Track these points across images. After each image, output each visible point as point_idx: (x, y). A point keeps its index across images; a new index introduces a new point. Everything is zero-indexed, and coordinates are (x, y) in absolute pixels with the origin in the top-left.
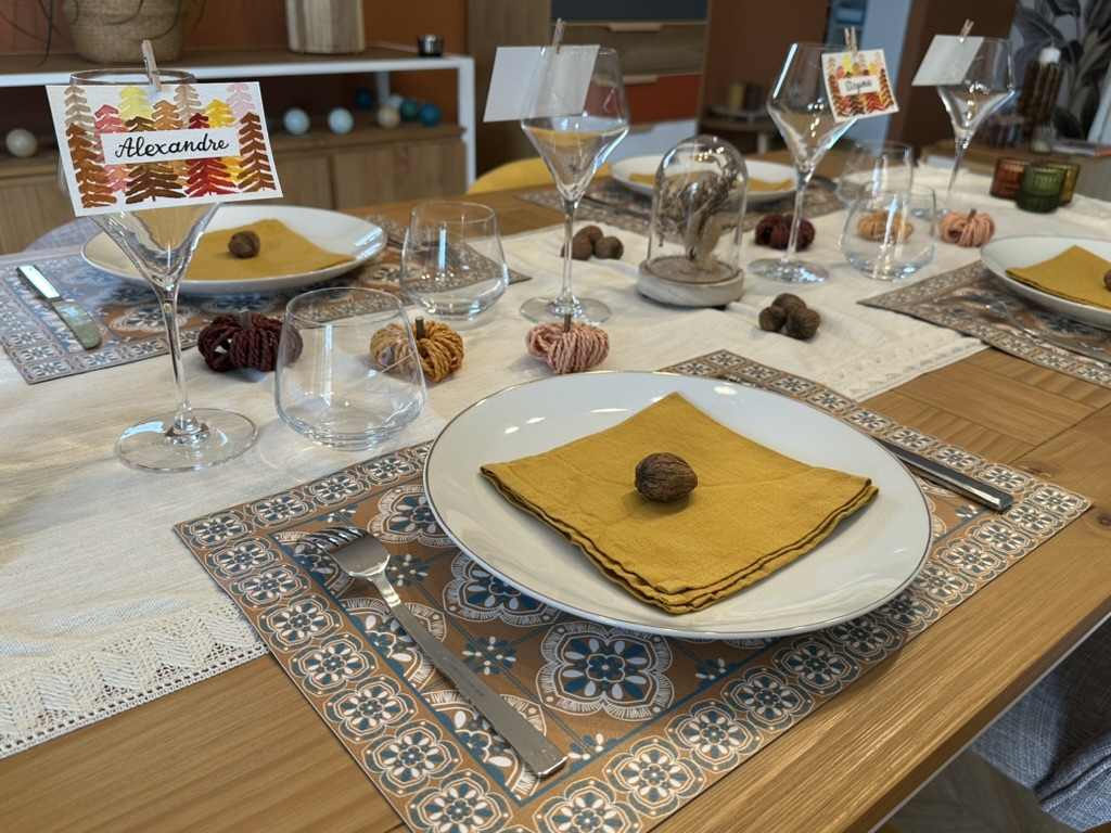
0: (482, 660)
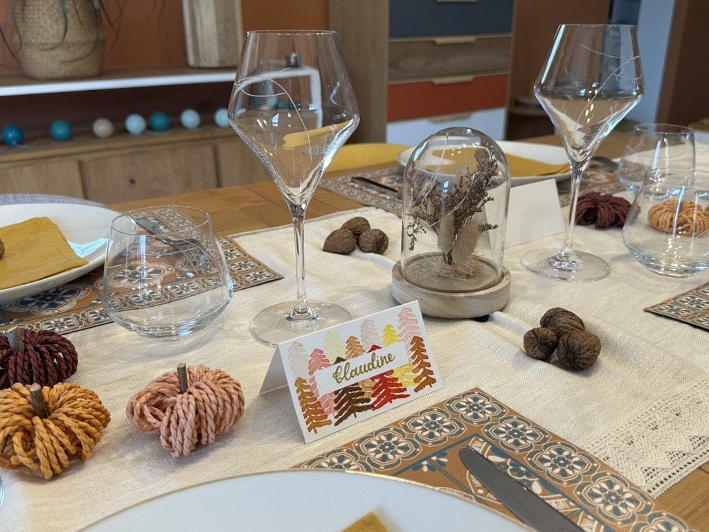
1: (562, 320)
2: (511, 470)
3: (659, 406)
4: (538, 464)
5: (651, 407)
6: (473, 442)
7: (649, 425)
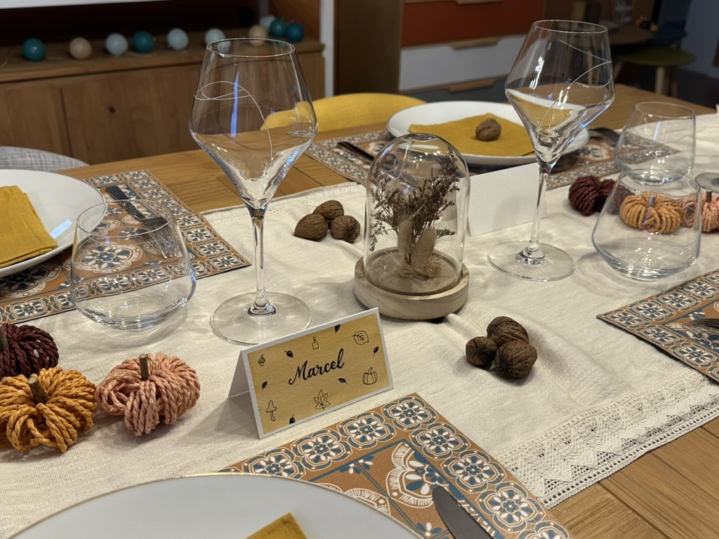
1: (505, 329)
2: (427, 475)
3: (576, 420)
4: (452, 471)
5: (569, 422)
6: (399, 447)
7: (563, 439)
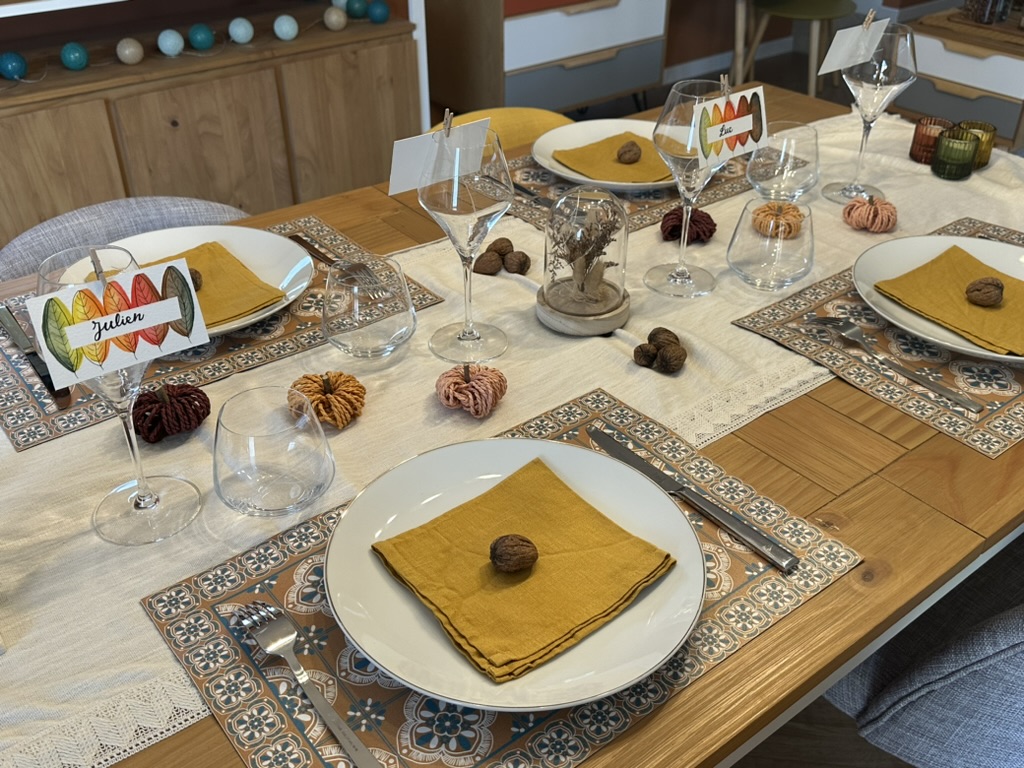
0: (361, 719)
2: (617, 437)
3: (716, 396)
4: (633, 433)
5: (711, 397)
6: (595, 422)
7: (707, 408)
